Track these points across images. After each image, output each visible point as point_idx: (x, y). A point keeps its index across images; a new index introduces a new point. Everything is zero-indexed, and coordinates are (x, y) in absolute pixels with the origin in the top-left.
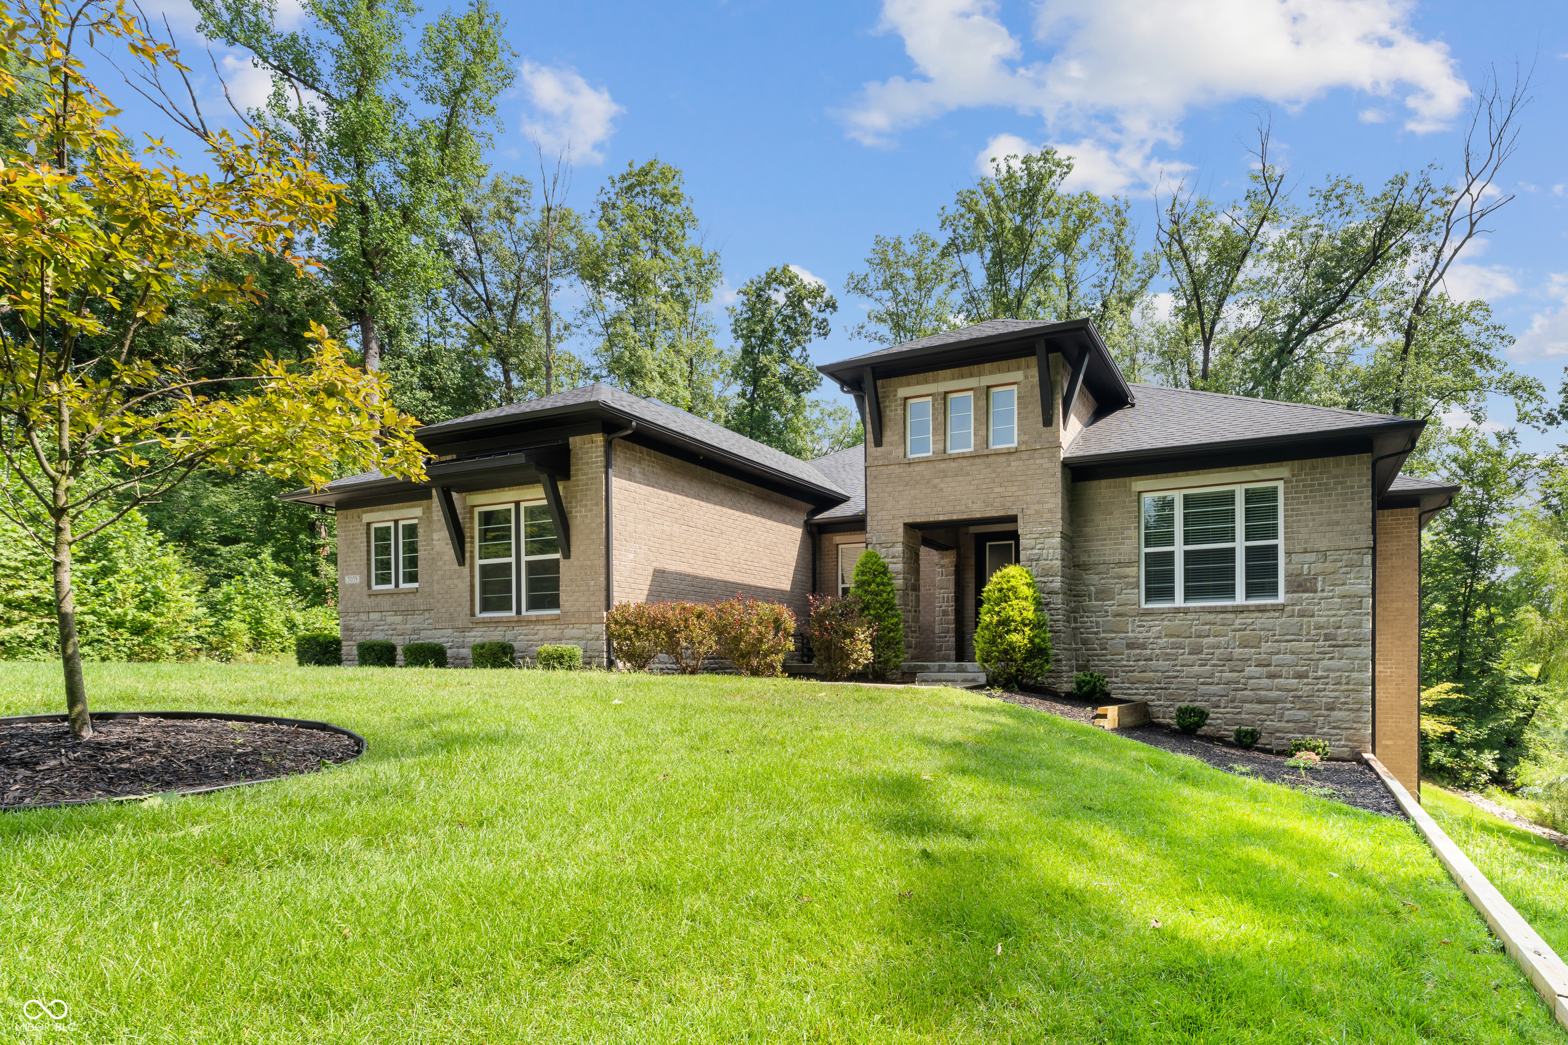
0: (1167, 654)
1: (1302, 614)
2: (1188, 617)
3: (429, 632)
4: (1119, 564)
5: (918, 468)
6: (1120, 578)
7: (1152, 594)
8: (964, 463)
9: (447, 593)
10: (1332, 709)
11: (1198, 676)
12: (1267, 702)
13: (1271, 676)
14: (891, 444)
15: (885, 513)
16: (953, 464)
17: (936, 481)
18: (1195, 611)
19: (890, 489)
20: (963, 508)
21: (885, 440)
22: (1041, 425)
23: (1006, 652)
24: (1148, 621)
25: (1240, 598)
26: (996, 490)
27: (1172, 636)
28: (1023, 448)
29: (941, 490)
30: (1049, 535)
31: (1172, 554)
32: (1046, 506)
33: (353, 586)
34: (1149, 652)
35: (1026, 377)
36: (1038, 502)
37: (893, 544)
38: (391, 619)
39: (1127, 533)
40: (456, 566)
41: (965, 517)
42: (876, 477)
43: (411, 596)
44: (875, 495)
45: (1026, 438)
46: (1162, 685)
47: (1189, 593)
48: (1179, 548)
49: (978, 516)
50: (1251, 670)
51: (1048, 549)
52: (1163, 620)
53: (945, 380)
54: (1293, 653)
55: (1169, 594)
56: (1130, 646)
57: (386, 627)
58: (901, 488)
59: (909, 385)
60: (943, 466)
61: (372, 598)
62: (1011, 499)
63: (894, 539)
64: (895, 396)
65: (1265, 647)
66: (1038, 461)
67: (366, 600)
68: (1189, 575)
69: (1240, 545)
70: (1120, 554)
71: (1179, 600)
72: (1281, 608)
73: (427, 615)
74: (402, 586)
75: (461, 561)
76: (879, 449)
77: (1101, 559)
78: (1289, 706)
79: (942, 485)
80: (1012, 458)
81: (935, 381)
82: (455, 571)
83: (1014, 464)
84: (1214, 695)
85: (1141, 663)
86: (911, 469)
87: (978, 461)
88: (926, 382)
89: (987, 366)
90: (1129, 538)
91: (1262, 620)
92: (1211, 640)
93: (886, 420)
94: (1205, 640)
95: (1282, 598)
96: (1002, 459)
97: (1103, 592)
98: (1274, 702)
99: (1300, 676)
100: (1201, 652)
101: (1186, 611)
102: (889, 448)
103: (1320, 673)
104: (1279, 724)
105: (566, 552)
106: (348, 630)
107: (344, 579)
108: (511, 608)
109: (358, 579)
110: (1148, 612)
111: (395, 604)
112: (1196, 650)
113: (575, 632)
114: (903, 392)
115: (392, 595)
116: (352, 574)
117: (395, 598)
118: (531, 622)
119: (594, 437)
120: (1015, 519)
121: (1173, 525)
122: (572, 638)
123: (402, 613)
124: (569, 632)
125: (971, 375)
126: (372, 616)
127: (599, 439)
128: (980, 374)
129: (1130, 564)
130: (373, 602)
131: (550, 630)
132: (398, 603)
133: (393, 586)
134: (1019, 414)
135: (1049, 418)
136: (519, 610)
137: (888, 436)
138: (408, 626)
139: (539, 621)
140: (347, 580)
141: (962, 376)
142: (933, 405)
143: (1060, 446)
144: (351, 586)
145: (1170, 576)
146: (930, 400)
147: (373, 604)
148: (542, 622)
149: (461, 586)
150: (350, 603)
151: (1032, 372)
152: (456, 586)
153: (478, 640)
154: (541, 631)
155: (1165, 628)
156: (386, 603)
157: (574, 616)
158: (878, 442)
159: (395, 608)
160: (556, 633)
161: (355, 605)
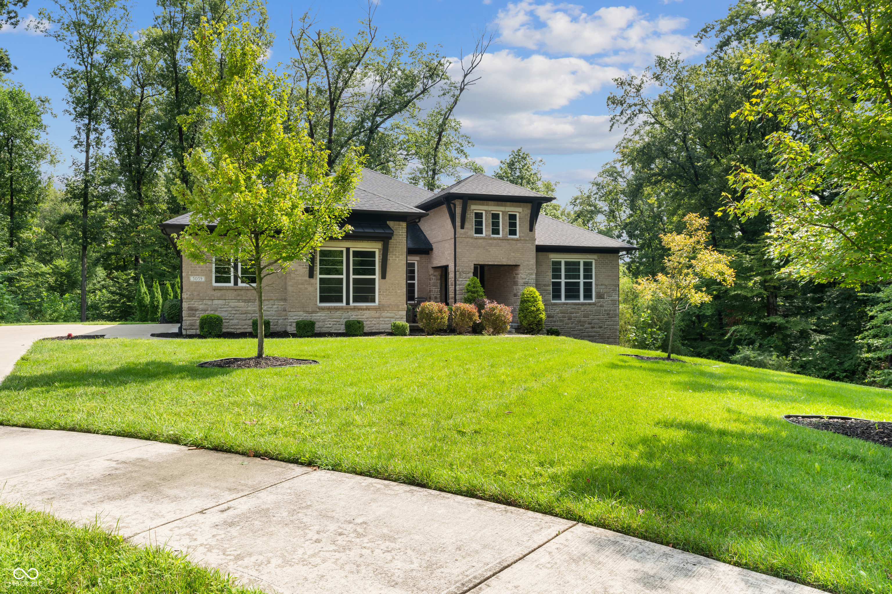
1: (601, 306)
2: (567, 306)
4: (545, 285)
5: (480, 241)
6: (544, 290)
7: (554, 297)
8: (499, 241)
9: (300, 292)
11: (571, 328)
13: (592, 328)
14: (468, 229)
15: (466, 259)
16: (495, 241)
17: (488, 248)
18: (570, 304)
19: (468, 249)
20: (499, 260)
21: (466, 226)
22: (528, 229)
24: (555, 308)
25: (582, 300)
26: (512, 254)
27: (562, 313)
28: (522, 238)
30: (532, 274)
31: (560, 282)
32: (530, 263)
33: (198, 283)
34: (555, 319)
35: (523, 211)
36: (528, 261)
37: (469, 273)
39: (547, 274)
40: (307, 278)
41: (500, 264)
42: (461, 242)
44: (460, 250)
45: (523, 235)
47: (567, 297)
48: (563, 281)
49: (504, 264)
52: (559, 307)
53: (492, 206)
54: (598, 319)
55: (559, 297)
56: (548, 317)
57: (230, 309)
58: (473, 249)
59: (475, 204)
60: (490, 241)
61: (216, 291)
62: (518, 258)
63: (469, 270)
64: (470, 208)
65: (591, 317)
66: (527, 245)
68: (566, 291)
69: (582, 281)
70: (545, 281)
71: (563, 300)
72: (594, 304)
73: (266, 303)
74: (240, 284)
75: (311, 275)
76: (463, 231)
77: (539, 283)
79: (490, 250)
80: (517, 242)
81: (487, 205)
82: (306, 280)
83: (518, 244)
86: (476, 241)
87: (504, 241)
88: (483, 205)
89: (508, 203)
90: (548, 276)
91: (589, 308)
92: (574, 315)
93: (466, 218)
94: (572, 315)
95: (594, 300)
96: (515, 242)
99: (601, 327)
101: (567, 304)
105: (383, 276)
106: (192, 310)
107: (189, 278)
108: (341, 301)
109: (203, 279)
110: (555, 304)
111: (239, 295)
112: (570, 319)
113: (388, 315)
114: (473, 207)
115: (236, 290)
116: (197, 275)
117: (239, 292)
118: (361, 309)
119: (401, 223)
120: (517, 266)
121: (561, 272)
122: (387, 317)
123: (245, 301)
124: (385, 314)
125: (502, 206)
126: (216, 302)
127: (404, 225)
128: (505, 206)
129: (548, 285)
130: (218, 294)
131: (373, 313)
132: (242, 295)
133: (232, 284)
134: (520, 225)
135: (532, 229)
136: (348, 303)
137: (467, 225)
138: (249, 308)
139: (367, 309)
140: (192, 279)
141: (498, 205)
142: (486, 215)
143: (535, 240)
144: (196, 282)
145: (559, 291)
146: (484, 213)
147: (219, 294)
148: (369, 309)
149: (310, 289)
150: (195, 293)
151: (525, 209)
152: (307, 289)
153: (322, 318)
154: (367, 314)
155: (560, 310)
156: (231, 294)
157: (389, 307)
158: (462, 227)
159: (239, 298)
160: (377, 315)
161: (201, 295)
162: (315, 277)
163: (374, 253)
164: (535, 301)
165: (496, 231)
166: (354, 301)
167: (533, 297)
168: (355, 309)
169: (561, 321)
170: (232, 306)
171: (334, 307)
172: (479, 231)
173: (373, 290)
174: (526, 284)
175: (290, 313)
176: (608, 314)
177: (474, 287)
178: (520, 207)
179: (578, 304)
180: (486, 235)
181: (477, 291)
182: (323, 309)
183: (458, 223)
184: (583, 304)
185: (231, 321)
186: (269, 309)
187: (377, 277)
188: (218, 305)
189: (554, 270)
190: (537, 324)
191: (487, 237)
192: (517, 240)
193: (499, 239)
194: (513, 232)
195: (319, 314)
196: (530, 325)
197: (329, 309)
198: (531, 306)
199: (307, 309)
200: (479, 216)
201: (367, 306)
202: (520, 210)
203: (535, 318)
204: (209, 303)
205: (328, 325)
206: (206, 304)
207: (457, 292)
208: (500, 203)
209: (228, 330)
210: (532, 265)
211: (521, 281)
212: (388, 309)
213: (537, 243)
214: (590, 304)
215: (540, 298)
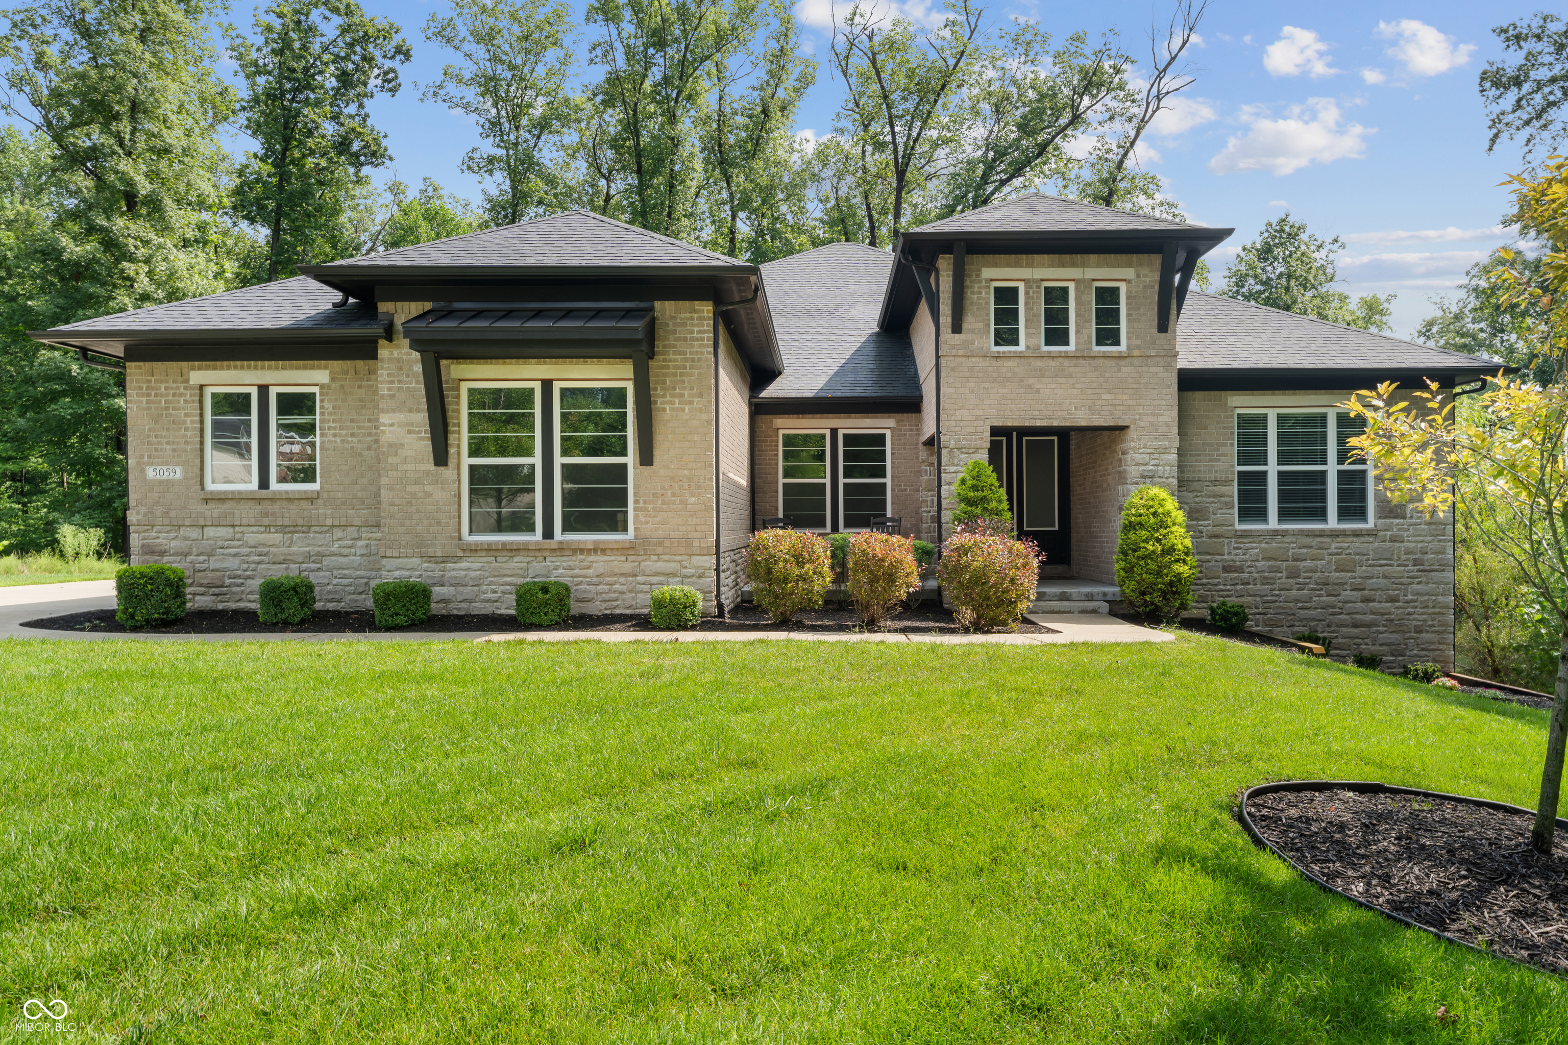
0: (1265, 578)
1: (1393, 540)
2: (1286, 540)
3: (342, 559)
4: (1215, 482)
5: (1009, 364)
6: (1215, 496)
7: (1244, 515)
8: (1066, 363)
9: (410, 504)
10: (1421, 632)
11: (1297, 601)
12: (1362, 626)
13: (1366, 600)
14: (973, 332)
15: (965, 412)
16: (1053, 363)
17: (1031, 380)
18: (1294, 533)
19: (972, 385)
20: (1065, 414)
21: (966, 326)
22: (1155, 330)
23: (1171, 584)
24: (1246, 544)
25: (1332, 522)
26: (1104, 397)
27: (1270, 559)
28: (1136, 353)
29: (1038, 391)
30: (1165, 451)
31: (1265, 473)
32: (1160, 418)
33: (166, 485)
34: (1246, 575)
35: (1138, 276)
36: (1153, 414)
37: (976, 450)
38: (253, 536)
39: (1222, 450)
40: (431, 466)
41: (1068, 424)
42: (953, 369)
43: (304, 504)
44: (952, 390)
45: (1138, 342)
46: (1260, 610)
47: (1283, 515)
48: (1272, 468)
49: (1083, 424)
50: (1347, 594)
51: (1164, 465)
52: (1260, 542)
53: (1043, 266)
54: (1385, 577)
55: (1261, 514)
56: (1226, 569)
57: (246, 550)
58: (987, 385)
59: (995, 265)
60: (1039, 364)
61: (212, 505)
62: (1121, 408)
63: (979, 445)
64: (978, 276)
65: (1361, 570)
66: (1152, 369)
67: (202, 508)
68: (1283, 496)
69: (1332, 468)
70: (1216, 472)
71: (1273, 522)
72: (1369, 533)
73: (338, 533)
74: (274, 485)
75: (441, 457)
76: (956, 336)
77: (1197, 475)
78: (1382, 629)
79: (1038, 386)
80: (1122, 362)
81: (1029, 265)
82: (427, 473)
83: (1124, 369)
84: (1314, 620)
85: (1239, 587)
86: (999, 364)
87: (1081, 361)
88: (1018, 265)
89: (1093, 257)
90: (1225, 455)
91: (1357, 544)
92: (1308, 563)
93: (967, 303)
94: (1302, 564)
95: (1371, 522)
96: (1113, 363)
97: (1197, 511)
98: (1369, 626)
99: (1393, 600)
100: (1298, 577)
101: (1284, 534)
102: (970, 337)
103: (1410, 597)
104: (1373, 648)
105: (646, 458)
106: (152, 553)
107: (143, 471)
108: (531, 529)
109: (178, 473)
110: (1246, 534)
111: (266, 515)
112: (1293, 574)
113: (661, 566)
114: (987, 273)
115: (259, 501)
116: (162, 464)
117: (267, 506)
118: (582, 551)
119: (698, 305)
120: (1123, 428)
121: (1265, 444)
122: (657, 574)
123: (282, 529)
124: (651, 565)
125: (1074, 265)
126: (210, 532)
127: (706, 309)
128: (1083, 265)
129: (1227, 482)
130: (214, 510)
131: (616, 562)
132: (274, 514)
133: (254, 485)
134: (1128, 315)
135: (1163, 326)
136: (548, 533)
137: (969, 322)
138: (294, 549)
139: (597, 549)
140: (151, 473)
141: (1062, 265)
142: (1027, 293)
143: (1175, 355)
144: (161, 482)
145: (1262, 496)
146: (1021, 286)
147: (216, 513)
148: (603, 551)
149: (439, 495)
150: (159, 511)
151: (1145, 271)
152: (430, 495)
153: (473, 574)
154: (599, 563)
155: (1263, 550)
156: (246, 513)
157: (661, 544)
158: (957, 328)
159: (266, 521)
160: (628, 567)
161: (173, 514)
162: (452, 461)
163: (622, 392)
164: (1163, 525)
165: (1057, 336)
166: (566, 528)
167: (1155, 514)
168: (561, 549)
169: (1265, 581)
170: (251, 542)
171: (504, 544)
172: (1007, 336)
173: (621, 498)
174: (1149, 478)
175: (384, 562)
176: (1416, 562)
177: (975, 488)
178: (1130, 265)
179: (1321, 534)
180: (1028, 347)
181: (984, 499)
182: (474, 550)
183: (946, 319)
184: (1334, 534)
185: (249, 582)
186: (346, 551)
187: (630, 459)
188: (216, 539)
189: (1244, 440)
190: (1164, 594)
191: (1029, 353)
192: (1120, 357)
193: (1066, 356)
194: (1108, 336)
195: (464, 565)
196: (1143, 593)
197: (490, 549)
198: (1146, 541)
199: (431, 551)
200: (1006, 296)
201: (595, 542)
202: (1129, 273)
203: (1159, 574)
204: (194, 534)
205: (490, 595)
206: (185, 539)
207: (944, 503)
208: (1067, 257)
209: (242, 605)
210: (1166, 424)
211: (1133, 472)
212: (660, 550)
213: (1184, 362)
214: (1357, 534)
215: (1179, 516)
